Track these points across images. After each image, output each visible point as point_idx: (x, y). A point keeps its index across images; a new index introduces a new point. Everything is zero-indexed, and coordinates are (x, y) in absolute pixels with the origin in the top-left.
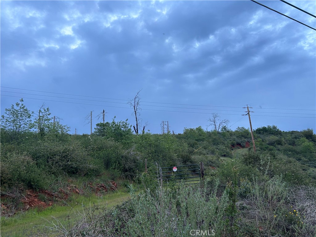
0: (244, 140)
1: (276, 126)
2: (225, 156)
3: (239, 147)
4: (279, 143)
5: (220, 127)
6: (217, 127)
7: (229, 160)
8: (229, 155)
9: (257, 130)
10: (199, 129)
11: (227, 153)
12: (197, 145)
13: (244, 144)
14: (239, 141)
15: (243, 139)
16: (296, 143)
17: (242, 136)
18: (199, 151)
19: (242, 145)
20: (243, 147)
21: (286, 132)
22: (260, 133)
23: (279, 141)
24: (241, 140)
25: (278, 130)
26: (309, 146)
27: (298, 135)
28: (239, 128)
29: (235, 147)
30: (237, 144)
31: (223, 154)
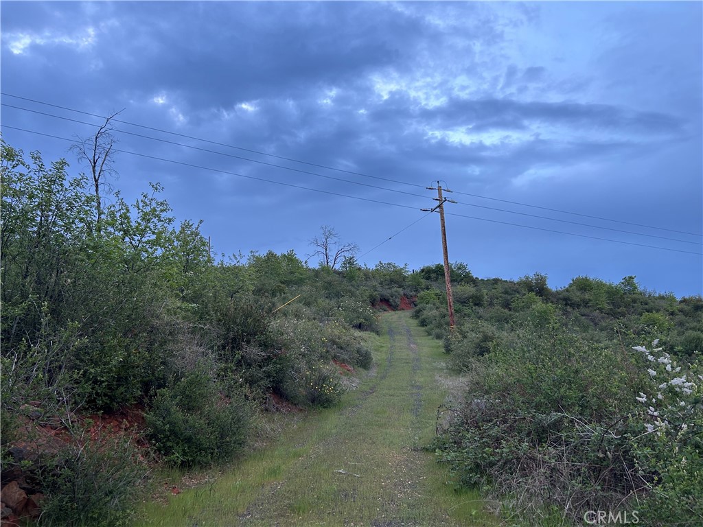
0: (396, 292)
1: (465, 264)
2: (359, 327)
3: (385, 307)
4: (477, 301)
5: (338, 260)
6: (331, 259)
7: (375, 338)
8: (371, 325)
9: (423, 271)
10: (290, 259)
11: (365, 320)
12: (283, 295)
13: (398, 301)
14: (386, 292)
15: (395, 289)
16: (513, 305)
17: (392, 281)
18: (291, 307)
19: (393, 303)
20: (394, 308)
21: (482, 280)
22: (428, 278)
23: (477, 297)
24: (389, 291)
25: (469, 273)
26: (545, 312)
27: (510, 288)
28: (381, 263)
29: (377, 307)
30: (381, 300)
31: (356, 322)
